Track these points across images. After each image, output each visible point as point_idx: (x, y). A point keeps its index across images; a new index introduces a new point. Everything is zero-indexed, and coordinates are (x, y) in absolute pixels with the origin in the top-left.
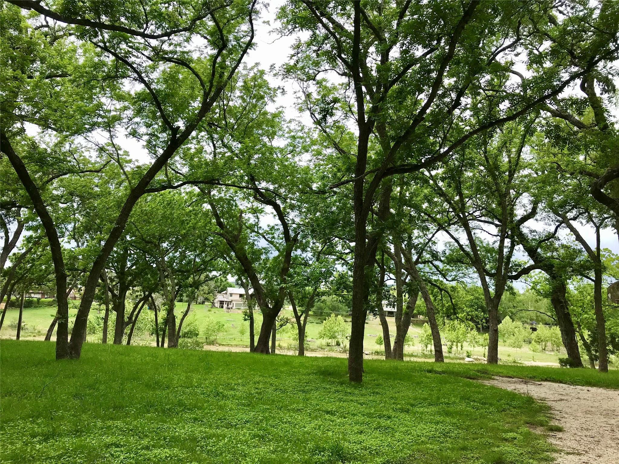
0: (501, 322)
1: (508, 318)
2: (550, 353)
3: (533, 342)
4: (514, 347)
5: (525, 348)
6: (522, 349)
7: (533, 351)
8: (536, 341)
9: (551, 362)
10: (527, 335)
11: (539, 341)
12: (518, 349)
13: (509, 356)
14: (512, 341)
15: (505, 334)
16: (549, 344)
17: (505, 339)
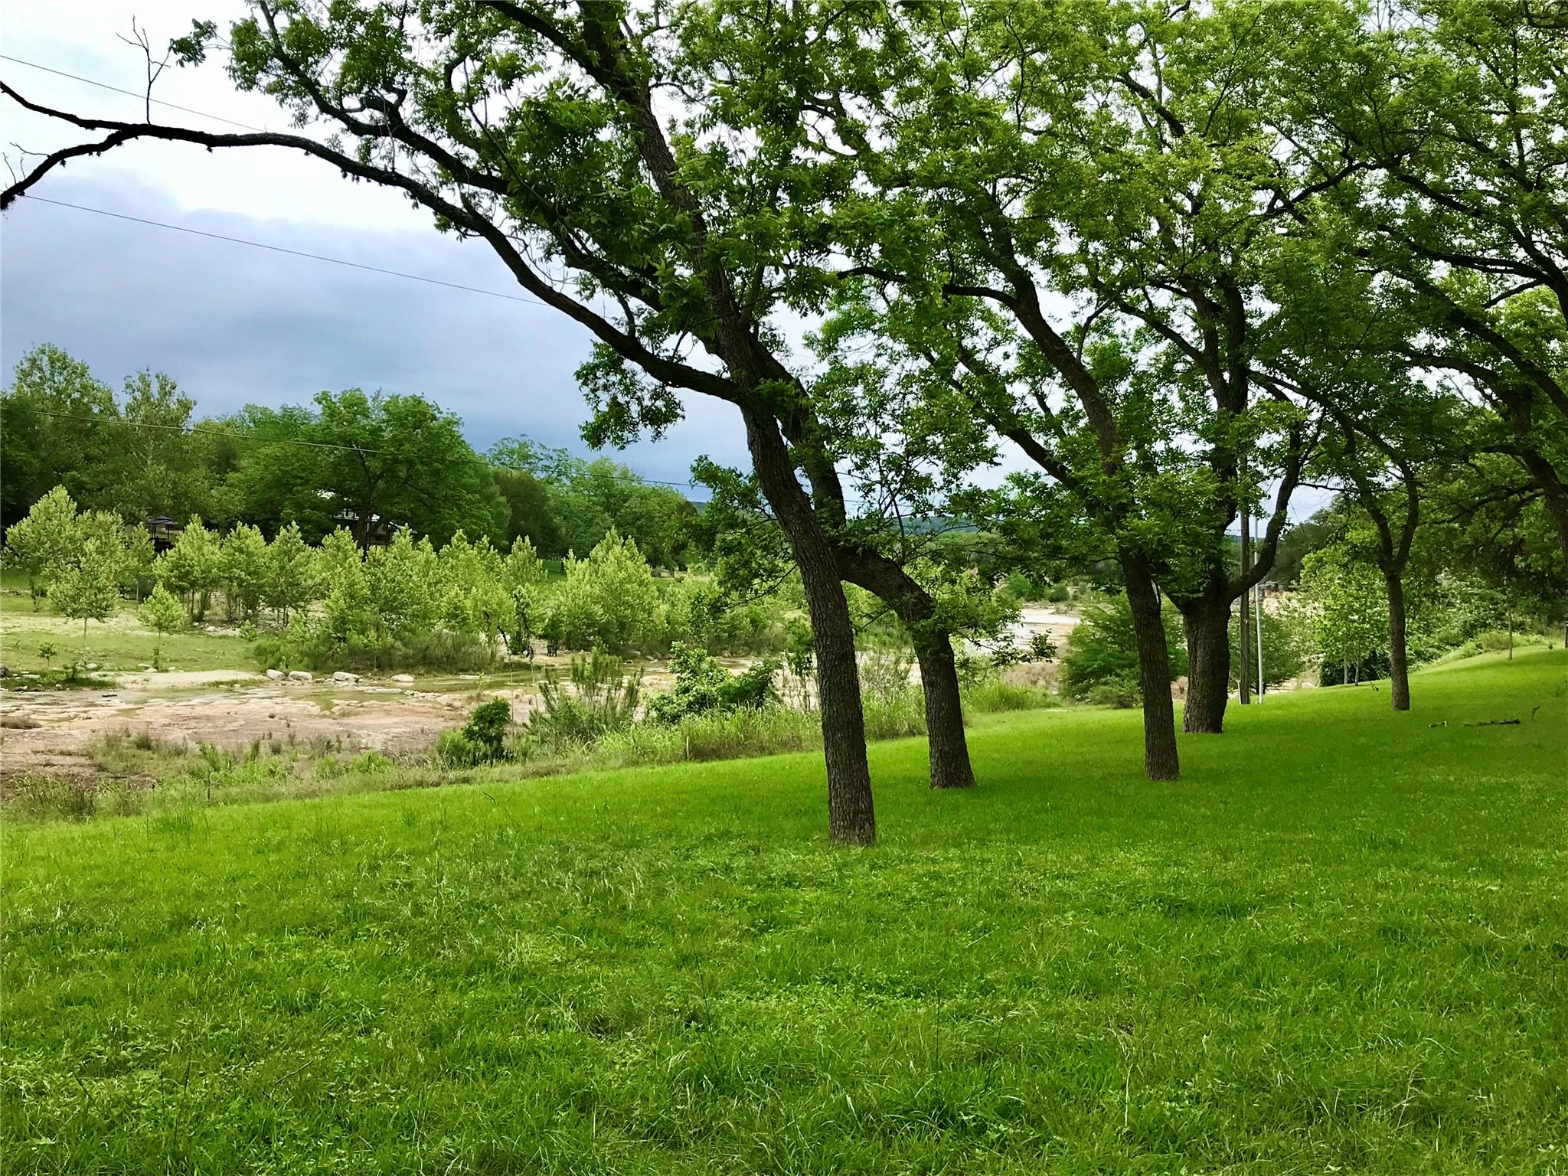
0: (27, 514)
1: (60, 493)
2: (221, 632)
3: (159, 590)
4: (75, 613)
5: (123, 616)
6: (111, 622)
7: (160, 626)
8: (169, 587)
9: (227, 667)
10: (134, 562)
11: (183, 582)
12: (92, 621)
13: (47, 652)
14: (65, 587)
15: (41, 560)
16: (218, 598)
17: (39, 584)
